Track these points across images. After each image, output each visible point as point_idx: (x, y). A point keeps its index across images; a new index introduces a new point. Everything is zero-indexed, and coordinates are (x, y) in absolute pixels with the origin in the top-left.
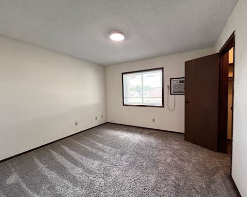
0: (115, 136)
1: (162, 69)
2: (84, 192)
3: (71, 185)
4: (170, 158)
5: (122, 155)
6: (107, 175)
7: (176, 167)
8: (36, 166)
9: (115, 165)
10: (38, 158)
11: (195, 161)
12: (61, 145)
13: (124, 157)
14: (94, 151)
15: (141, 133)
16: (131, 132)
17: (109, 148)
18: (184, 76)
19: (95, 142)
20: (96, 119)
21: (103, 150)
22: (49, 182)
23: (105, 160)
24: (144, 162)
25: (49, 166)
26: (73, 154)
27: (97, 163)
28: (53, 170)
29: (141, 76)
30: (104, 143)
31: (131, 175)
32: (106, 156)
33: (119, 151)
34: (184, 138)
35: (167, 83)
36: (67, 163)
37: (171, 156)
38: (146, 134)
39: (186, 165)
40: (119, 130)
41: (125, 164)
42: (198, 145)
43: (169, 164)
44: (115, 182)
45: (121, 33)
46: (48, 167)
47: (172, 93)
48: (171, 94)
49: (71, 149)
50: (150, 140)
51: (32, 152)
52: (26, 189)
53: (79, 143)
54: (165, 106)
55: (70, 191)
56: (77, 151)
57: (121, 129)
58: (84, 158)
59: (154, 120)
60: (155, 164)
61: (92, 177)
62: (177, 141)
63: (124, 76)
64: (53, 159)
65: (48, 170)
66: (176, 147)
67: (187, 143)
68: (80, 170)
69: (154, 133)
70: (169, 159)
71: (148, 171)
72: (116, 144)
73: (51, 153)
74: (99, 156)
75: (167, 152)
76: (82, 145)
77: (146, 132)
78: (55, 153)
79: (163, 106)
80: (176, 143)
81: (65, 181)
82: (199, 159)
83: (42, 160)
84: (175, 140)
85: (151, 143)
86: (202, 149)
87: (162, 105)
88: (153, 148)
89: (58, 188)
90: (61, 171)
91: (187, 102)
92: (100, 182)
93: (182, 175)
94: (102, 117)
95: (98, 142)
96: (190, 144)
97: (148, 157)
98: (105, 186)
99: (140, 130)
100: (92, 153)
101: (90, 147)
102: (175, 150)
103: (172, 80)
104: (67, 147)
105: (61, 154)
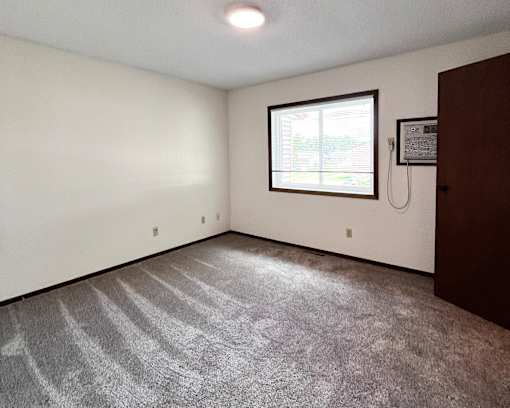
0: (244, 268)
1: (375, 94)
2: (155, 398)
3: (127, 378)
4: (382, 341)
5: (255, 318)
6: (210, 364)
7: (395, 368)
8: (62, 324)
9: (235, 343)
10: (69, 306)
11: (457, 358)
12: (118, 280)
13: (260, 325)
14: (190, 301)
15: (312, 265)
16: (289, 259)
17: (227, 297)
18: (435, 114)
19: (195, 279)
20: (203, 221)
21: (209, 302)
22: (83, 364)
23: (213, 328)
24: (308, 343)
25: (87, 325)
26: (142, 303)
27: (192, 332)
28: (94, 336)
29: (317, 112)
30: (217, 284)
31: (270, 374)
32: (216, 318)
33: (248, 307)
34: (432, 287)
35: (388, 132)
36: (126, 324)
37: (387, 336)
38: (326, 270)
39: (427, 367)
40: (257, 252)
41: (260, 342)
42: (473, 311)
43: (376, 357)
44: (229, 386)
45: (257, 8)
46: (85, 329)
47: (402, 160)
48: (399, 163)
49: (139, 292)
50: (336, 285)
51: (59, 290)
52: (37, 371)
53: (157, 279)
54: (380, 196)
55: (124, 390)
56: (151, 297)
57: (263, 251)
58: (165, 315)
59: (349, 233)
60: (339, 352)
61: (175, 365)
62: (411, 294)
63: (273, 113)
64: (99, 310)
65: (85, 334)
66: (404, 313)
67: (439, 304)
68: (152, 345)
69: (349, 268)
70: (380, 345)
71: (316, 368)
72: (243, 290)
73: (95, 298)
74: (198, 315)
75: (378, 324)
76: (164, 283)
77: (326, 263)
78: (103, 298)
79: (376, 196)
80: (408, 300)
81: (116, 366)
82: (470, 354)
83: (76, 311)
84: (406, 292)
85: (336, 294)
86: (486, 326)
87: (372, 193)
88: (340, 308)
89: (99, 379)
90: (111, 341)
91: (441, 189)
92: (191, 380)
93: (413, 391)
94: (218, 217)
95: (201, 280)
96: (449, 307)
97: (320, 331)
98: (203, 391)
99: (310, 256)
100: (182, 305)
101: (181, 289)
102: (401, 321)
103: (402, 124)
104: (132, 285)
105: (116, 301)
